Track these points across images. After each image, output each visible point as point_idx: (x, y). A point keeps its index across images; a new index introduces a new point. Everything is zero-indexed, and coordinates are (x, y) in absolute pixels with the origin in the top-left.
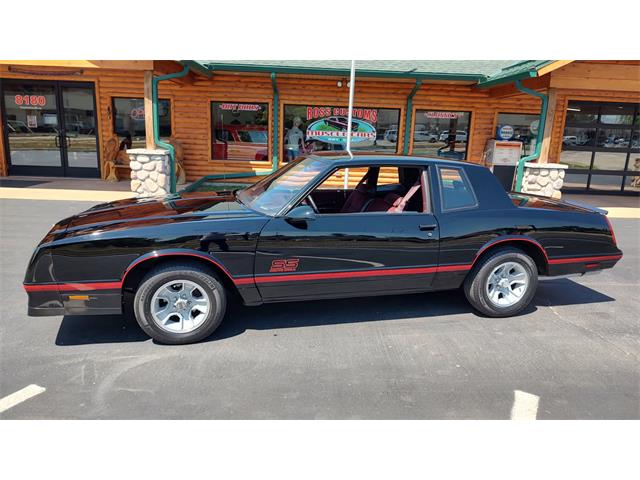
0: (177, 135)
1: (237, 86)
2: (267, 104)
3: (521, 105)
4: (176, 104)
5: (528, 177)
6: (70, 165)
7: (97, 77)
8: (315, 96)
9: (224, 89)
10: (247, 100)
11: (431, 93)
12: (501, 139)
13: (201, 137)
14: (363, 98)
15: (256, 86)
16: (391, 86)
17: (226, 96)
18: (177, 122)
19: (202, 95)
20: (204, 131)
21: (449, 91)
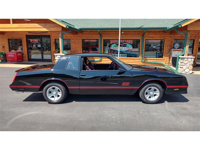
0: (73, 49)
1: (89, 34)
2: (98, 39)
3: (182, 37)
4: (72, 40)
5: (180, 61)
6: (44, 58)
7: (51, 33)
8: (113, 36)
9: (86, 36)
10: (92, 39)
11: (150, 34)
12: (175, 48)
13: (79, 50)
14: (128, 37)
15: (95, 34)
16: (137, 32)
17: (86, 38)
18: (73, 46)
19: (80, 37)
20: (80, 48)
21: (156, 33)
